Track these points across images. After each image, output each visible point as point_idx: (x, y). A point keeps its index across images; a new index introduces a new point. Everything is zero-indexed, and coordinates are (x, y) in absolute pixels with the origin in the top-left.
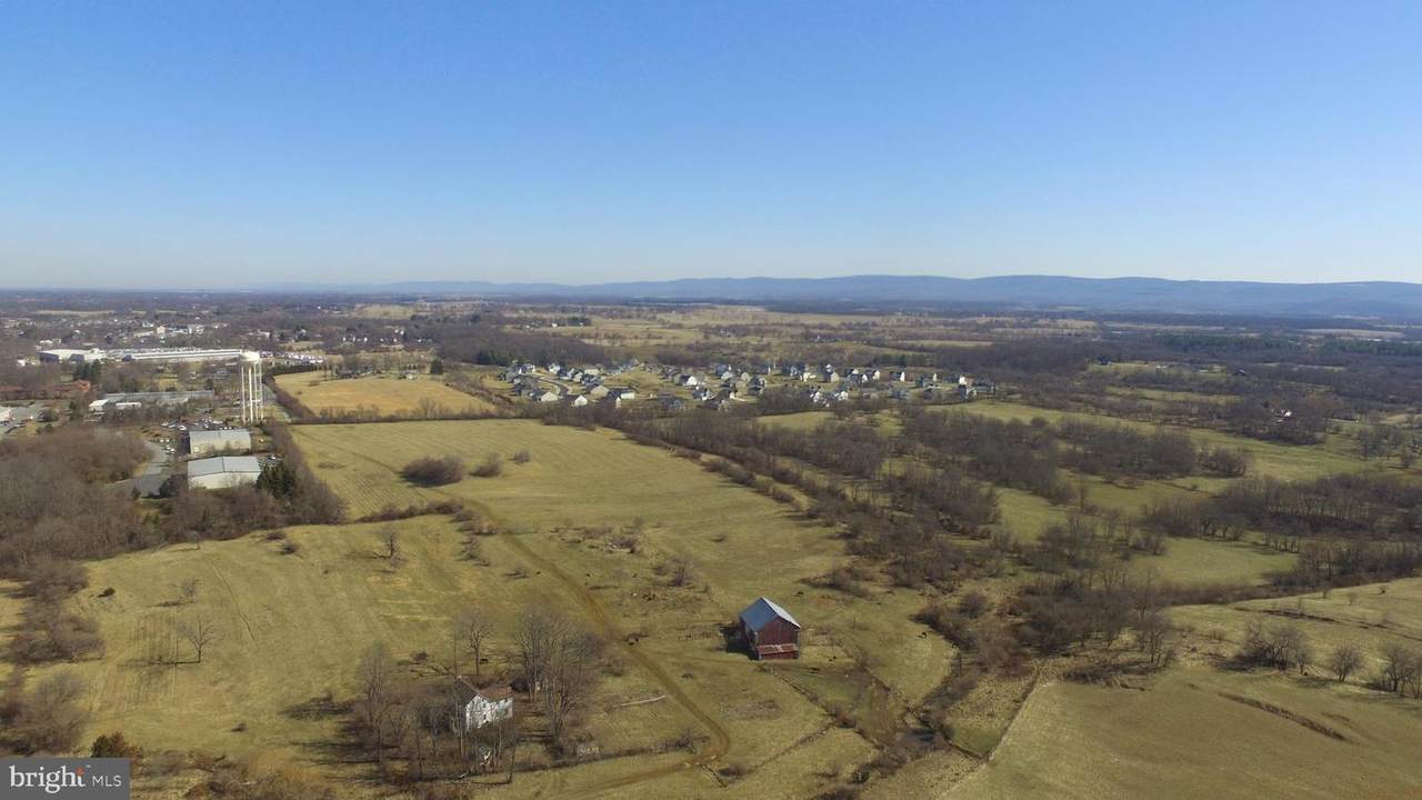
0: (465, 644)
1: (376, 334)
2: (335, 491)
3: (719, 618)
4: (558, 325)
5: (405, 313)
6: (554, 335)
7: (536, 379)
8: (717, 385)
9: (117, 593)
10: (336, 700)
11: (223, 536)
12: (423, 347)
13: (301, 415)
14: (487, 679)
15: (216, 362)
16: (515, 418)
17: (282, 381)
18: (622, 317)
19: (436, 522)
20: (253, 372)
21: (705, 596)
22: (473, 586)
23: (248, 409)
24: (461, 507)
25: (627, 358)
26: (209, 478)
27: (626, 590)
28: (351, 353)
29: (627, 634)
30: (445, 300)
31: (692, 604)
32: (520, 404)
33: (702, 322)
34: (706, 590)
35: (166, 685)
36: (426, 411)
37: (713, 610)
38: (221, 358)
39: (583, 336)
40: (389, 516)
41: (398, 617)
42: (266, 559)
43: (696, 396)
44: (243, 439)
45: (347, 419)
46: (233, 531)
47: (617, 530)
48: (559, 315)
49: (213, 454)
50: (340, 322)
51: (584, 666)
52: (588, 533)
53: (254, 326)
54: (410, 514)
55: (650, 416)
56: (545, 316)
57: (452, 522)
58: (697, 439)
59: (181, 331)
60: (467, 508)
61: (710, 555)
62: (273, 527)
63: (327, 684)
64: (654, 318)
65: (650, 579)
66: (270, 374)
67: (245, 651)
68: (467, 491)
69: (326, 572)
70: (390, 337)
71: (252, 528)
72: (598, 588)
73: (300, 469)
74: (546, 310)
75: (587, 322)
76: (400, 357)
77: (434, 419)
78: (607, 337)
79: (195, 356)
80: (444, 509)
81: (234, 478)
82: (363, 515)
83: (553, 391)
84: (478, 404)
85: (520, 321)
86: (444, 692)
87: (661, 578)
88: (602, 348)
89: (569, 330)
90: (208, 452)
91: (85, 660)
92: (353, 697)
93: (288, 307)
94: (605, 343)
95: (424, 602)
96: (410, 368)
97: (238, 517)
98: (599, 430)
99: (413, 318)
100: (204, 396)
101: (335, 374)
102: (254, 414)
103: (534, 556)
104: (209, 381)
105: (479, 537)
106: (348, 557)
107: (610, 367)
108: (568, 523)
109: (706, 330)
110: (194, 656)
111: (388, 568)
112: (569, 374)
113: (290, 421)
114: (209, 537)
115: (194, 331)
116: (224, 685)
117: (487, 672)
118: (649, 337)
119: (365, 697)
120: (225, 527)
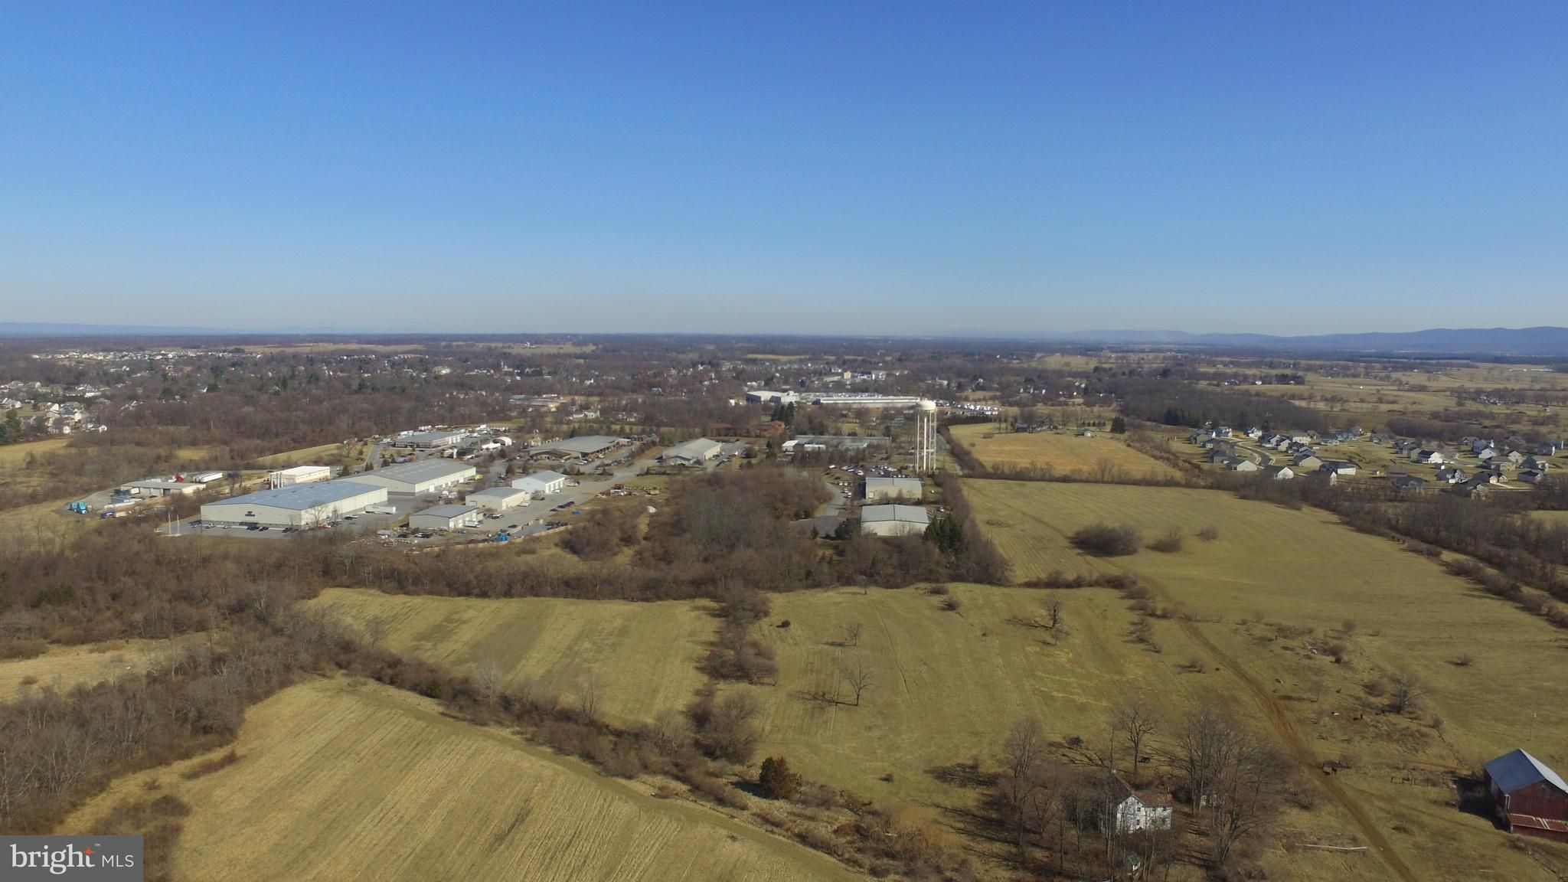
0: (1123, 736)
1: (1054, 386)
2: (1001, 551)
3: (1452, 763)
4: (1263, 383)
5: (1087, 364)
6: (1258, 394)
7: (1233, 445)
8: (1471, 465)
9: (792, 626)
10: (982, 770)
11: (889, 585)
12: (1105, 402)
13: (972, 468)
14: (1145, 780)
15: (895, 408)
16: (1204, 487)
17: (956, 431)
18: (1346, 376)
19: (1106, 597)
20: (928, 420)
21: (1434, 733)
22: (1140, 673)
23: (921, 458)
24: (1134, 583)
25: (1349, 427)
26: (880, 524)
27: (1326, 707)
28: (1027, 406)
29: (1322, 760)
30: (1132, 351)
31: (1417, 740)
32: (1211, 473)
33: (1456, 385)
34: (1436, 724)
35: (826, 722)
36: (1103, 471)
37: (1445, 753)
38: (899, 405)
39: (1293, 397)
40: (1054, 583)
41: (1055, 694)
42: (927, 612)
43: (1441, 476)
44: (913, 488)
45: (1019, 476)
46: (899, 581)
47: (1320, 632)
48: (1265, 371)
49: (886, 501)
50: (1016, 372)
51: (1263, 788)
52: (1283, 632)
53: (933, 373)
54: (1077, 584)
55: (1373, 498)
56: (1248, 372)
57: (1123, 598)
58: (1437, 532)
59: (865, 377)
60: (1140, 584)
61: (1447, 681)
62: (937, 581)
63: (974, 752)
64: (1388, 377)
65: (1358, 698)
66: (945, 423)
67: (899, 702)
68: (1140, 565)
69: (984, 635)
70: (1069, 390)
71: (918, 579)
72: (1289, 698)
73: (967, 525)
74: (1249, 365)
75: (1299, 381)
76: (1079, 411)
77: (1112, 482)
78: (1324, 399)
79: (875, 402)
80: (1116, 583)
81: (903, 527)
82: (1027, 580)
83: (1252, 460)
84: (1162, 469)
85: (1219, 377)
86: (1095, 784)
87: (1372, 699)
88: (1317, 412)
89: (1276, 389)
90: (881, 500)
91: (762, 684)
92: (1000, 771)
93: (967, 355)
94: (1321, 406)
95: (1084, 682)
96: (1089, 425)
97: (904, 567)
98: (1307, 509)
99: (1096, 369)
100: (882, 442)
101: (1009, 427)
102: (927, 464)
103: (1214, 649)
104: (888, 428)
105: (1152, 620)
106: (1009, 621)
107: (1325, 435)
108: (1259, 617)
109: (1460, 395)
110: (853, 699)
111: (1049, 640)
112: (1274, 441)
113: (961, 473)
114: (876, 583)
115: (877, 377)
116: (876, 733)
117: (1147, 772)
118: (1380, 401)
119: (1011, 773)
120: (891, 575)
